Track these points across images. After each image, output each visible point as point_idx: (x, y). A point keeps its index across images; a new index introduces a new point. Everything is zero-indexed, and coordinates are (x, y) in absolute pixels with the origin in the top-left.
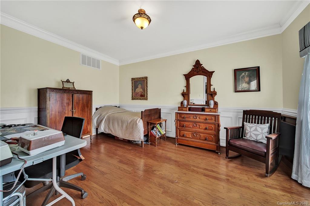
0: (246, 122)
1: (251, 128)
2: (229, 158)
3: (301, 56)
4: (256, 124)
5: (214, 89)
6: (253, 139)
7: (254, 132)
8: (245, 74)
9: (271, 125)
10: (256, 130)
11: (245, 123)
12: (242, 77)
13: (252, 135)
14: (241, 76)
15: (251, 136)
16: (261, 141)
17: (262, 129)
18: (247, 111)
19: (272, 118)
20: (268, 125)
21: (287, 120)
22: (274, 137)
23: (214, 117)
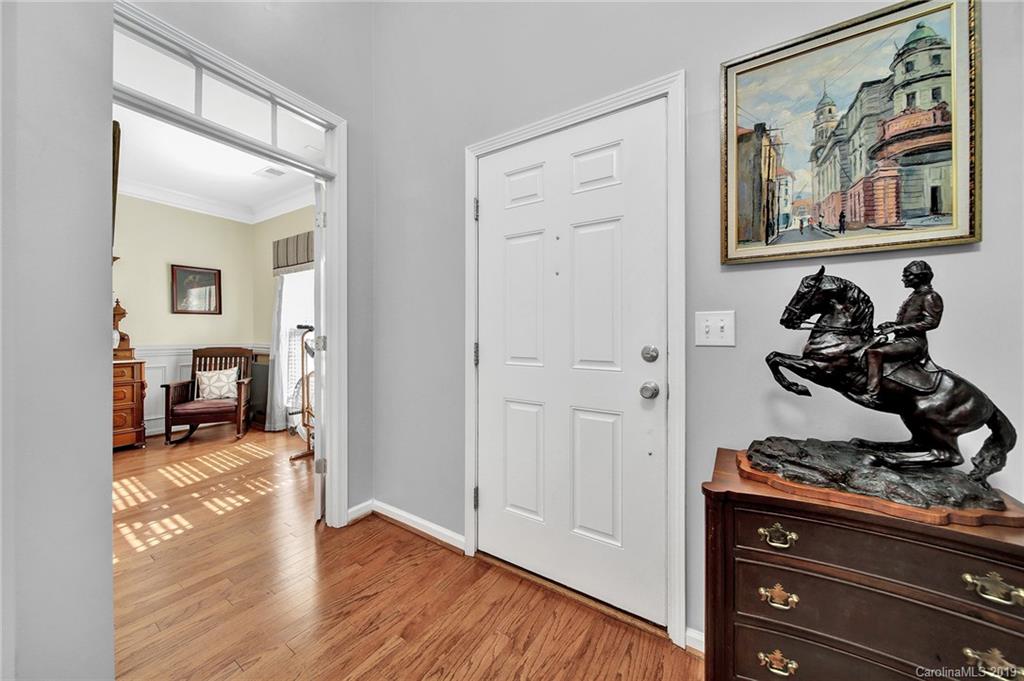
0: (200, 370)
1: (210, 379)
2: (172, 443)
3: (274, 276)
4: (218, 371)
5: (117, 302)
6: (214, 397)
7: (216, 385)
8: (194, 278)
9: (240, 369)
10: (219, 380)
11: (197, 372)
12: (187, 283)
13: (214, 390)
14: (187, 281)
15: (211, 392)
16: (227, 395)
17: (228, 377)
18: (200, 350)
19: (241, 358)
20: (236, 369)
21: (259, 358)
22: (246, 381)
23: (130, 369)
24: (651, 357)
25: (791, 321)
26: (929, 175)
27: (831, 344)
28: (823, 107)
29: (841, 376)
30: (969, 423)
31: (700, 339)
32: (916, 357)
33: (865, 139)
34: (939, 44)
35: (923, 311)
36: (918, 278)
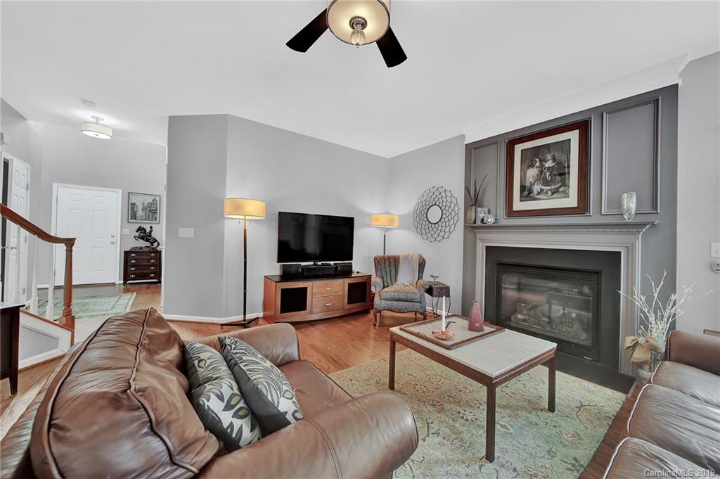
24: (113, 237)
25: (137, 231)
26: (155, 216)
27: (141, 234)
28: (143, 203)
29: (142, 238)
30: (155, 242)
31: (123, 233)
32: (150, 236)
33: (148, 209)
34: (156, 201)
35: (151, 231)
36: (151, 227)
